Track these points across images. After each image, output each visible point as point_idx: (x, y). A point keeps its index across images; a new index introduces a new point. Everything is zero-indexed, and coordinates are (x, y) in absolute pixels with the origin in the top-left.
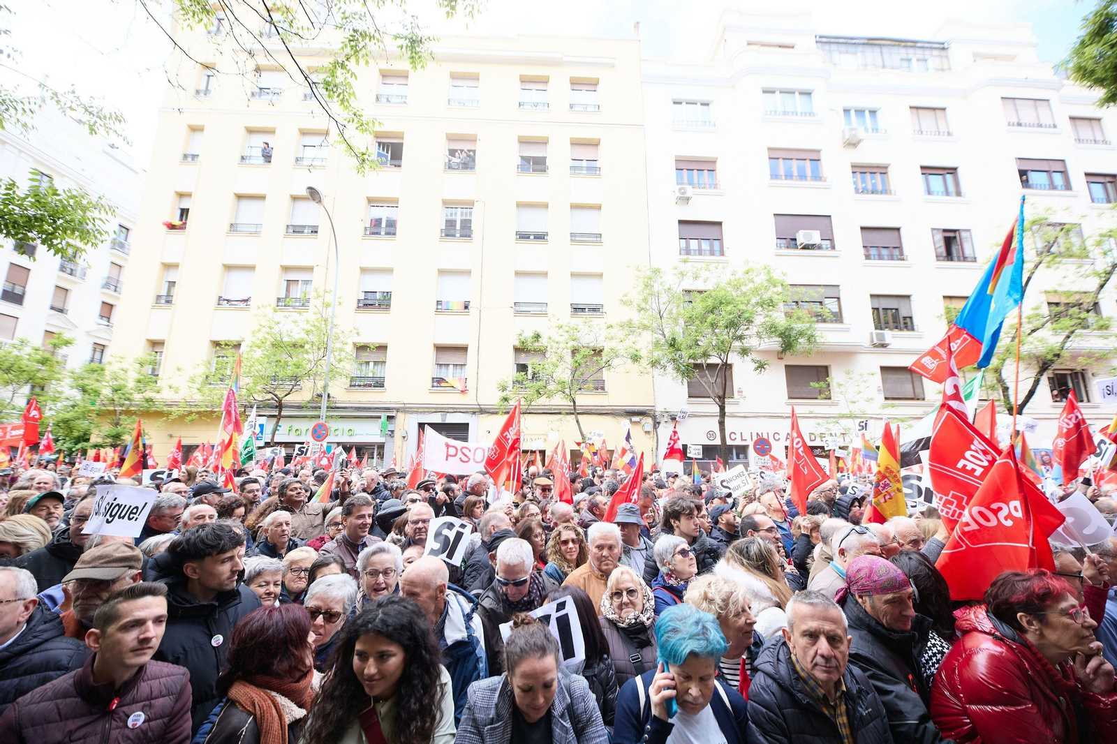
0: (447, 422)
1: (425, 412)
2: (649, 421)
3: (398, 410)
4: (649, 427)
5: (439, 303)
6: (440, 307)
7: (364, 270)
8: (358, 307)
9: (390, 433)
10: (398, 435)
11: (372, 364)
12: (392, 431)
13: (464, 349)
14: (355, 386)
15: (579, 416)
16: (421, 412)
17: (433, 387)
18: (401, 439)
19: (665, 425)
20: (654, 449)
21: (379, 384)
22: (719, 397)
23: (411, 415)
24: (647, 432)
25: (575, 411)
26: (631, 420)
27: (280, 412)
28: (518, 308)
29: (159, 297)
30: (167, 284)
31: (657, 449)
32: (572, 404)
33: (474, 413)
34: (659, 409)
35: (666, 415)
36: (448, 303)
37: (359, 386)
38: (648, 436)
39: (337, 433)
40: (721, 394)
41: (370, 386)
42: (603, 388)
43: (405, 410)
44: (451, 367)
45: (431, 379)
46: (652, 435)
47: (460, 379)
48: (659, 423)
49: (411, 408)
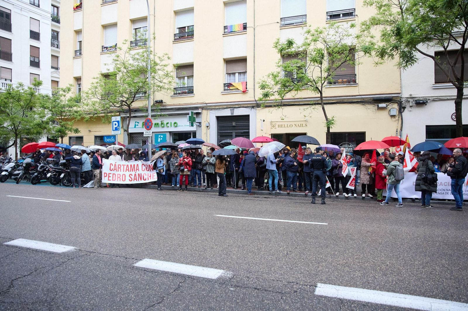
0: (235, 114)
1: (220, 108)
2: (396, 106)
3: (203, 108)
4: (395, 112)
5: (225, 27)
6: (226, 30)
7: (177, 13)
8: (175, 39)
9: (198, 124)
10: (204, 125)
11: (186, 78)
12: (200, 123)
13: (243, 60)
14: (176, 94)
15: (325, 106)
16: (217, 109)
17: (224, 90)
18: (206, 128)
19: (410, 109)
20: (399, 130)
21: (191, 91)
22: (458, 80)
23: (211, 111)
24: (393, 116)
25: (322, 102)
26: (378, 106)
27: (130, 115)
28: (283, 23)
29: (76, 51)
30: (79, 42)
31: (401, 130)
32: (319, 95)
33: (253, 107)
34: (405, 95)
35: (411, 100)
36: (232, 26)
37: (179, 94)
38: (393, 119)
39: (168, 125)
40: (459, 76)
41: (185, 93)
42: (355, 81)
43: (207, 107)
44: (237, 75)
45: (223, 86)
46: (397, 118)
47: (242, 83)
48: (404, 108)
49: (211, 106)
